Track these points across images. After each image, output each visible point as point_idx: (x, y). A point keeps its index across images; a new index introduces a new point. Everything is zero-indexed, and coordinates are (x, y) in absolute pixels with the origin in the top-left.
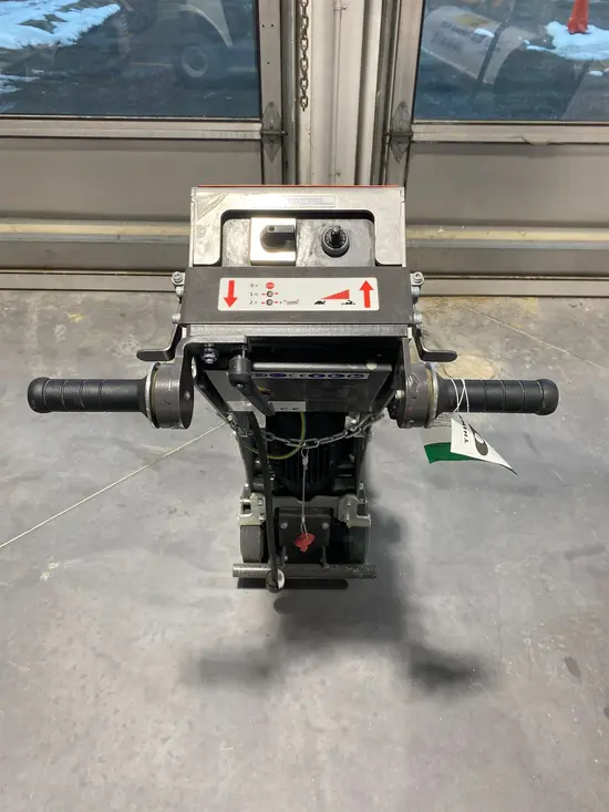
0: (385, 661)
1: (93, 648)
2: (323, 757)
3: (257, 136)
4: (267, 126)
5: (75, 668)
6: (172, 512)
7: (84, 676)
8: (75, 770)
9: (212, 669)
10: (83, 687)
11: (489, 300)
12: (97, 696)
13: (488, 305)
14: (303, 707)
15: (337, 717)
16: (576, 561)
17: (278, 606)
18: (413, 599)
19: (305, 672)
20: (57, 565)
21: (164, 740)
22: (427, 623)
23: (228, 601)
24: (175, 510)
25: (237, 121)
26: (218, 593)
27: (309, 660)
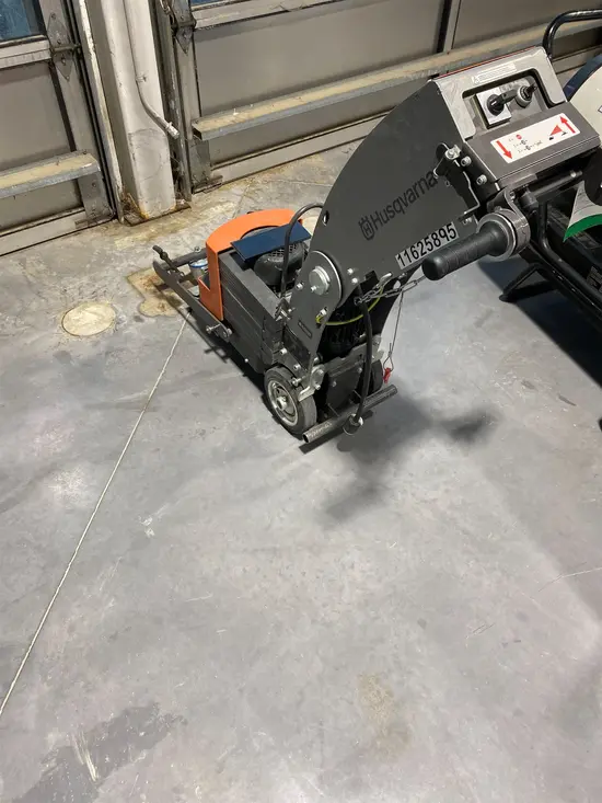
0: (433, 441)
1: (245, 550)
2: (449, 512)
3: (47, 56)
4: (54, 43)
5: (245, 570)
6: (203, 433)
7: (258, 570)
8: (314, 622)
9: (339, 510)
10: (265, 577)
11: (285, 168)
12: (280, 575)
13: (288, 171)
14: (413, 495)
15: (436, 488)
16: (484, 325)
17: (341, 448)
18: (417, 398)
19: (395, 475)
20: (151, 520)
21: (352, 567)
22: (437, 406)
23: (307, 465)
24: (204, 431)
25: (20, 43)
26: (295, 464)
27: (391, 468)
